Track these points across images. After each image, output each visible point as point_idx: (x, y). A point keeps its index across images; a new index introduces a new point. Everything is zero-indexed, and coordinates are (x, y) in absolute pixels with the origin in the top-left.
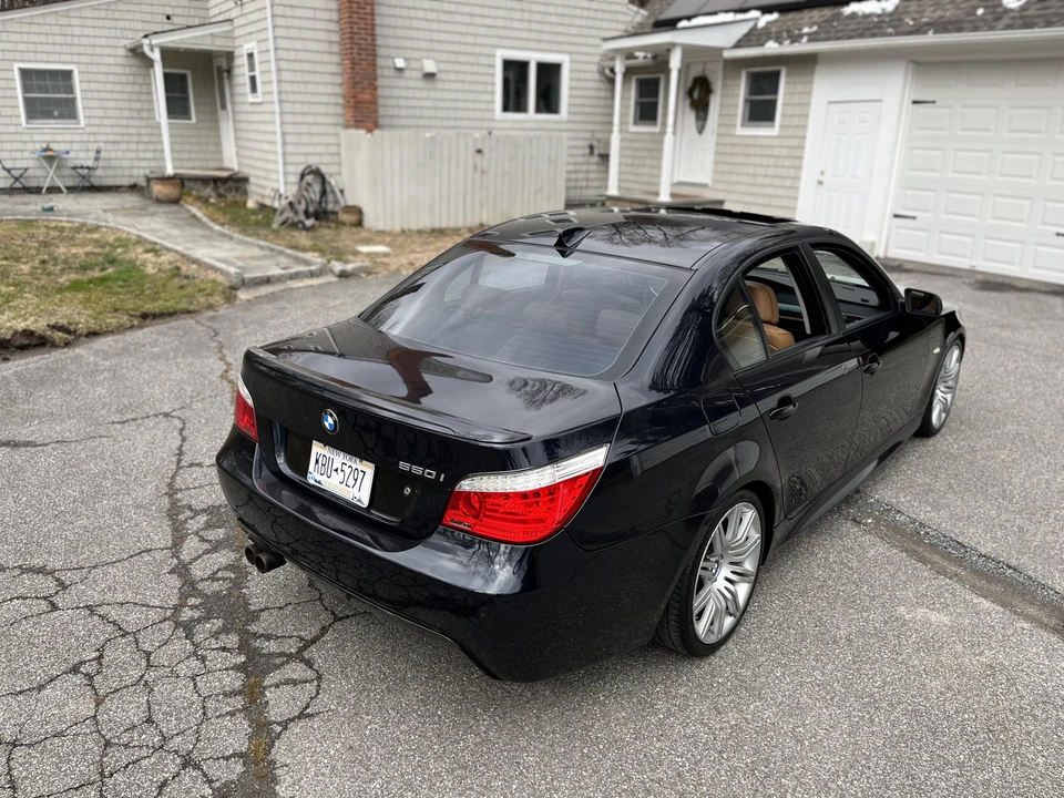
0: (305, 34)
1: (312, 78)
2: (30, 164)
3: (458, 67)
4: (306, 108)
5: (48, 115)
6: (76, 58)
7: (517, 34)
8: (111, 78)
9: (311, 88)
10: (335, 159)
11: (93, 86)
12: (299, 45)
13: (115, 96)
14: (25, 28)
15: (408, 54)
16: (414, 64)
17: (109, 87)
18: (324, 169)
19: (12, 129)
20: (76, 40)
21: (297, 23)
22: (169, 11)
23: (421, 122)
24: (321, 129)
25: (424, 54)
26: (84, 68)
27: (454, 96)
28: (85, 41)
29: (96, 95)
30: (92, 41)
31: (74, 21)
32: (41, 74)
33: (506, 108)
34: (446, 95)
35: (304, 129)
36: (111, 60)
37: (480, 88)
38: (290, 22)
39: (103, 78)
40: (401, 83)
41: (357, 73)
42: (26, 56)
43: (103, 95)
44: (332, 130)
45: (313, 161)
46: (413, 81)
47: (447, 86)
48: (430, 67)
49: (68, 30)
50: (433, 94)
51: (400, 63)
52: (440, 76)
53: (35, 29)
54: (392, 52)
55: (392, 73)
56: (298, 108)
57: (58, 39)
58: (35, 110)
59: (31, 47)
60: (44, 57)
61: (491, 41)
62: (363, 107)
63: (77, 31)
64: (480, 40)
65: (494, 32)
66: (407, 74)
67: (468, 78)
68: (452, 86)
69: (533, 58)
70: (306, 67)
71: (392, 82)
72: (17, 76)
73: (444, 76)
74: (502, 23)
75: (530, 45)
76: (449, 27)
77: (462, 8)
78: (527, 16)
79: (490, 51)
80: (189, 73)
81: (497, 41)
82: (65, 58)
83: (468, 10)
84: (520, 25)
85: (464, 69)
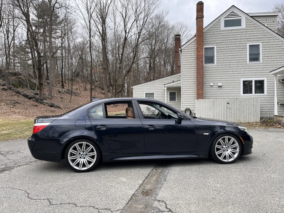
0: (188, 81)
1: (189, 89)
2: (145, 110)
3: (228, 84)
4: (188, 96)
6: (155, 90)
7: (248, 74)
8: (161, 94)
9: (189, 91)
10: (194, 107)
11: (158, 96)
12: (187, 83)
13: (162, 97)
14: (147, 86)
15: (214, 82)
16: (215, 84)
17: (160, 95)
18: (191, 109)
20: (155, 87)
21: (187, 79)
22: (173, 80)
23: (217, 97)
24: (191, 100)
25: (219, 82)
26: (156, 92)
27: (227, 91)
28: (157, 87)
29: (158, 97)
30: (158, 87)
31: (155, 84)
32: (149, 94)
33: (244, 93)
34: (225, 91)
35: (187, 100)
36: (162, 90)
37: (235, 88)
38: (185, 79)
39: (160, 94)
40: (213, 89)
41: (198, 87)
42: (147, 91)
43: (159, 97)
44: (194, 100)
45: (188, 107)
46: (215, 88)
47: (225, 88)
48: (220, 84)
49: (154, 85)
50: (221, 91)
51: (212, 84)
52: (223, 86)
53: (149, 86)
54: (210, 82)
55: (210, 87)
56: (186, 96)
57: (152, 87)
59: (148, 89)
60: (150, 91)
61: (238, 77)
62: (200, 94)
63: (156, 85)
64: (235, 77)
65: (240, 74)
66: (214, 86)
67: (232, 86)
68: (227, 88)
69: (253, 79)
70: (188, 87)
71: (210, 89)
72: (145, 94)
73: (224, 86)
74: (243, 72)
75: (252, 76)
76: (226, 75)
77: (230, 70)
78: (251, 69)
79: (239, 79)
80: (176, 92)
81: (241, 77)
82: (154, 91)
83: (232, 70)
84: (248, 72)
85: (230, 84)
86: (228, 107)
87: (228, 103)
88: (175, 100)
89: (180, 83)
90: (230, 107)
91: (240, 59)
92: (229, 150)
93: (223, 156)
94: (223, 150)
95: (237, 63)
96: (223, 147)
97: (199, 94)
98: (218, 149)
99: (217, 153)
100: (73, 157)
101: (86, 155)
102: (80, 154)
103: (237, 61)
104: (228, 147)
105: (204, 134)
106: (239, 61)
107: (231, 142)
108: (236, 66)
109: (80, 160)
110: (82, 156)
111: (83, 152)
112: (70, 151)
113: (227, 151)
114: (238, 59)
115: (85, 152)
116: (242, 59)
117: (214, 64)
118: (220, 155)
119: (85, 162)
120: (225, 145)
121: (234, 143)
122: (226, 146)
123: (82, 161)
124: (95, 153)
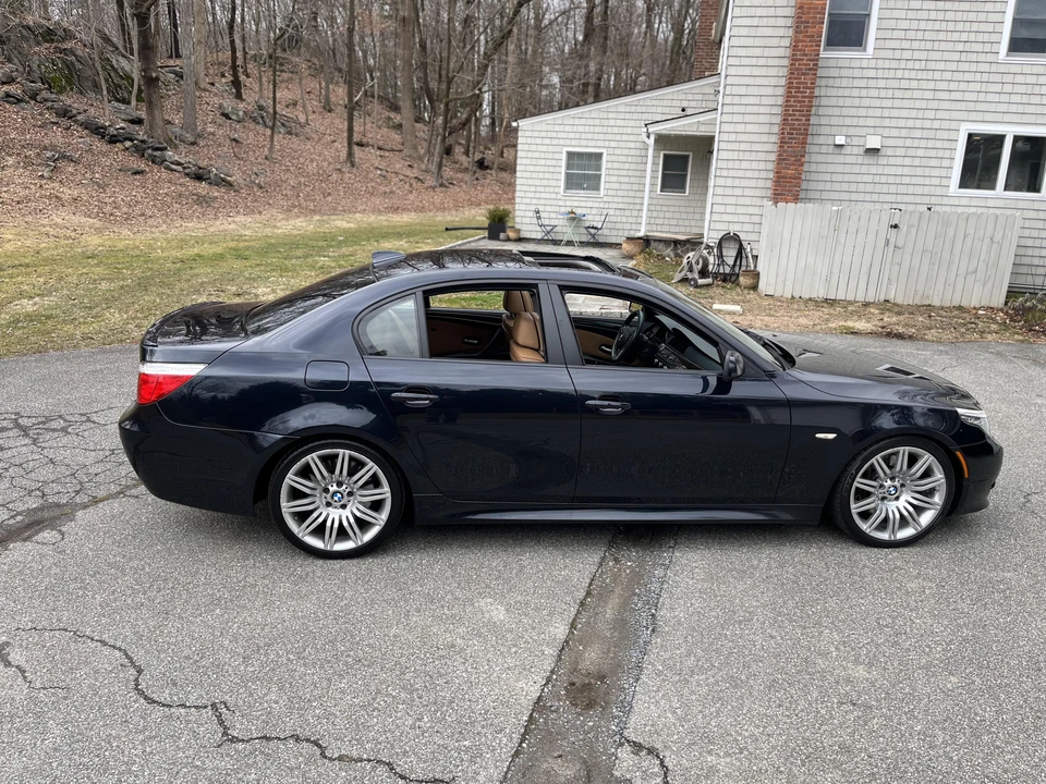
0: (748, 118)
1: (747, 156)
2: (561, 222)
3: (908, 143)
4: (737, 182)
5: (580, 187)
6: (607, 144)
7: (993, 107)
8: (630, 159)
9: (745, 165)
10: (757, 228)
11: (616, 165)
12: (741, 128)
13: (631, 173)
14: (577, 121)
15: (852, 131)
16: (855, 141)
17: (627, 166)
18: (743, 237)
19: (553, 196)
20: (610, 130)
21: (742, 109)
22: (685, 104)
23: (854, 197)
24: (748, 201)
25: (872, 131)
26: (611, 151)
27: (899, 171)
28: (616, 130)
29: (616, 172)
30: (621, 130)
31: (611, 115)
32: (580, 155)
33: (963, 184)
34: (888, 170)
35: (733, 200)
36: (632, 145)
37: (934, 162)
38: (736, 109)
39: (624, 159)
40: (840, 159)
41: (785, 151)
42: (574, 142)
43: (621, 173)
44: (759, 202)
45: (733, 229)
46: (853, 155)
47: (892, 161)
48: (874, 142)
49: (605, 122)
50: (873, 170)
51: (840, 140)
52: (883, 152)
53: (583, 121)
54: (834, 130)
55: (831, 149)
56: (729, 182)
57: (597, 129)
58: (572, 182)
59: (578, 136)
60: (584, 143)
61: (955, 115)
62: (788, 183)
63: (612, 122)
64: (940, 115)
65: (963, 106)
66: (847, 150)
67: (920, 153)
68: (899, 161)
69: (1010, 131)
70: (744, 146)
71: (830, 159)
72: (564, 157)
73: (889, 152)
74: (973, 97)
75: (1007, 118)
76: (906, 104)
77: (924, 85)
78: (1008, 88)
79: (954, 125)
80: (691, 154)
81: (963, 115)
82: (599, 143)
83: (931, 85)
84: (996, 98)
85: (916, 143)
86: (892, 241)
87: (896, 226)
88: (681, 187)
89: (712, 123)
90: (900, 244)
91: (972, 37)
92: (902, 498)
93: (876, 519)
94: (880, 496)
95: (956, 56)
96: (882, 486)
97: (783, 177)
98: (862, 495)
99: (855, 508)
100: (301, 505)
101: (350, 494)
102: (326, 490)
103: (960, 47)
104: (902, 485)
105: (817, 435)
106: (968, 47)
107: (919, 468)
108: (954, 66)
109: (328, 515)
110: (336, 498)
111: (340, 484)
112: (286, 480)
113: (897, 498)
114: (964, 37)
115: (344, 487)
116: (980, 37)
117: (865, 50)
118: (865, 515)
119: (345, 524)
120: (892, 479)
121: (927, 473)
122: (896, 483)
123: (335, 515)
124: (385, 491)
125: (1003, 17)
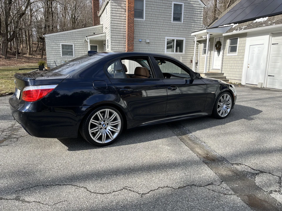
1: (119, 44)
3: (155, 41)
5: (67, 54)
6: (74, 42)
7: (171, 33)
11: (77, 48)
12: (116, 37)
13: (81, 50)
14: (64, 36)
15: (142, 38)
16: (144, 41)
19: (59, 57)
20: (74, 38)
21: (116, 32)
22: (94, 32)
25: (147, 38)
26: (75, 44)
27: (154, 48)
29: (77, 50)
30: (77, 39)
31: (74, 34)
32: (66, 45)
34: (152, 48)
36: (81, 43)
37: (161, 46)
38: (114, 32)
39: (79, 47)
40: (141, 45)
41: (129, 43)
42: (63, 42)
43: (79, 50)
47: (152, 45)
48: (148, 41)
49: (72, 36)
50: (148, 48)
51: (140, 40)
53: (66, 36)
54: (139, 38)
55: (138, 42)
57: (70, 38)
58: (64, 53)
59: (64, 40)
60: (67, 42)
61: (164, 35)
63: (74, 36)
64: (161, 35)
65: (165, 33)
66: (142, 43)
67: (158, 44)
68: (154, 45)
69: (175, 39)
70: (117, 42)
71: (139, 45)
72: (61, 46)
73: (151, 43)
74: (167, 30)
75: (175, 35)
76: (153, 32)
77: (157, 27)
78: (174, 29)
79: (164, 37)
80: (98, 45)
81: (166, 35)
82: (72, 42)
83: (158, 28)
84: (172, 31)
85: (157, 41)
91: (166, 16)
93: (221, 112)
95: (163, 21)
97: (129, 49)
98: (219, 106)
99: (218, 110)
100: (94, 130)
101: (108, 124)
103: (163, 19)
104: (224, 104)
106: (165, 19)
107: (227, 99)
108: (162, 23)
109: (102, 132)
110: (104, 126)
112: (90, 121)
114: (164, 16)
116: (167, 17)
117: (143, 19)
119: (108, 134)
121: (229, 100)
123: (104, 132)
124: (119, 121)
125: (171, 12)
